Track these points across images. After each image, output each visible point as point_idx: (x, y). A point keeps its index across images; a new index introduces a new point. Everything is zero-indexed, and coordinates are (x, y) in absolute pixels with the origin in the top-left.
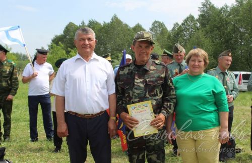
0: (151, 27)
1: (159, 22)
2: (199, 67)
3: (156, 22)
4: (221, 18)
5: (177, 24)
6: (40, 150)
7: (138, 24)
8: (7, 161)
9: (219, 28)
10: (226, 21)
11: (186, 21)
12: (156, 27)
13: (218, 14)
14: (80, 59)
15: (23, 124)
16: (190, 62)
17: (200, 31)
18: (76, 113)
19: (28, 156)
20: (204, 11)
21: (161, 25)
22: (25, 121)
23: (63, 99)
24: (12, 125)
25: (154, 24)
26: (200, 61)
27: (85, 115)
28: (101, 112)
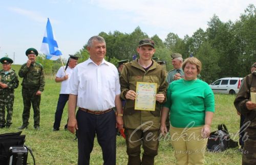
0: (166, 38)
1: (174, 34)
2: (192, 73)
3: (171, 34)
4: (226, 32)
5: (187, 36)
6: (60, 138)
7: (156, 35)
8: (25, 146)
9: (223, 41)
10: (230, 34)
11: (196, 33)
12: (171, 38)
13: (222, 29)
14: (92, 63)
15: (50, 116)
16: (185, 68)
17: (208, 43)
18: (87, 110)
19: (49, 143)
20: (212, 25)
21: (175, 37)
22: (52, 113)
23: (75, 97)
24: (41, 117)
25: (169, 36)
26: (193, 68)
27: (95, 112)
28: (109, 109)
